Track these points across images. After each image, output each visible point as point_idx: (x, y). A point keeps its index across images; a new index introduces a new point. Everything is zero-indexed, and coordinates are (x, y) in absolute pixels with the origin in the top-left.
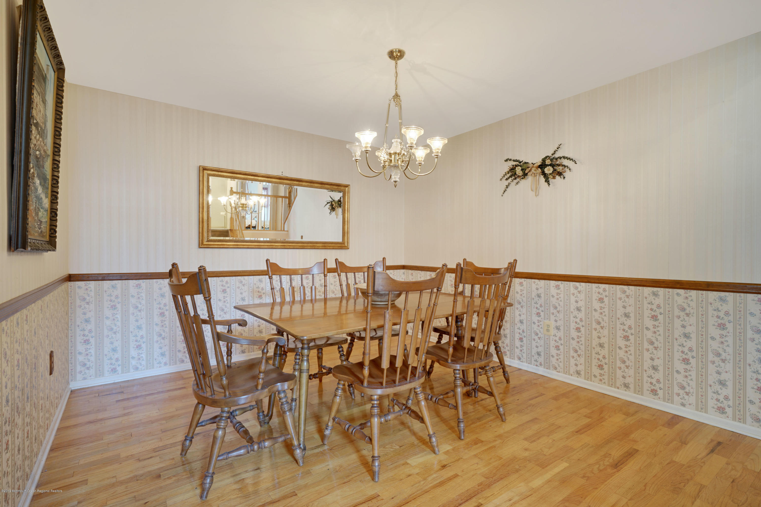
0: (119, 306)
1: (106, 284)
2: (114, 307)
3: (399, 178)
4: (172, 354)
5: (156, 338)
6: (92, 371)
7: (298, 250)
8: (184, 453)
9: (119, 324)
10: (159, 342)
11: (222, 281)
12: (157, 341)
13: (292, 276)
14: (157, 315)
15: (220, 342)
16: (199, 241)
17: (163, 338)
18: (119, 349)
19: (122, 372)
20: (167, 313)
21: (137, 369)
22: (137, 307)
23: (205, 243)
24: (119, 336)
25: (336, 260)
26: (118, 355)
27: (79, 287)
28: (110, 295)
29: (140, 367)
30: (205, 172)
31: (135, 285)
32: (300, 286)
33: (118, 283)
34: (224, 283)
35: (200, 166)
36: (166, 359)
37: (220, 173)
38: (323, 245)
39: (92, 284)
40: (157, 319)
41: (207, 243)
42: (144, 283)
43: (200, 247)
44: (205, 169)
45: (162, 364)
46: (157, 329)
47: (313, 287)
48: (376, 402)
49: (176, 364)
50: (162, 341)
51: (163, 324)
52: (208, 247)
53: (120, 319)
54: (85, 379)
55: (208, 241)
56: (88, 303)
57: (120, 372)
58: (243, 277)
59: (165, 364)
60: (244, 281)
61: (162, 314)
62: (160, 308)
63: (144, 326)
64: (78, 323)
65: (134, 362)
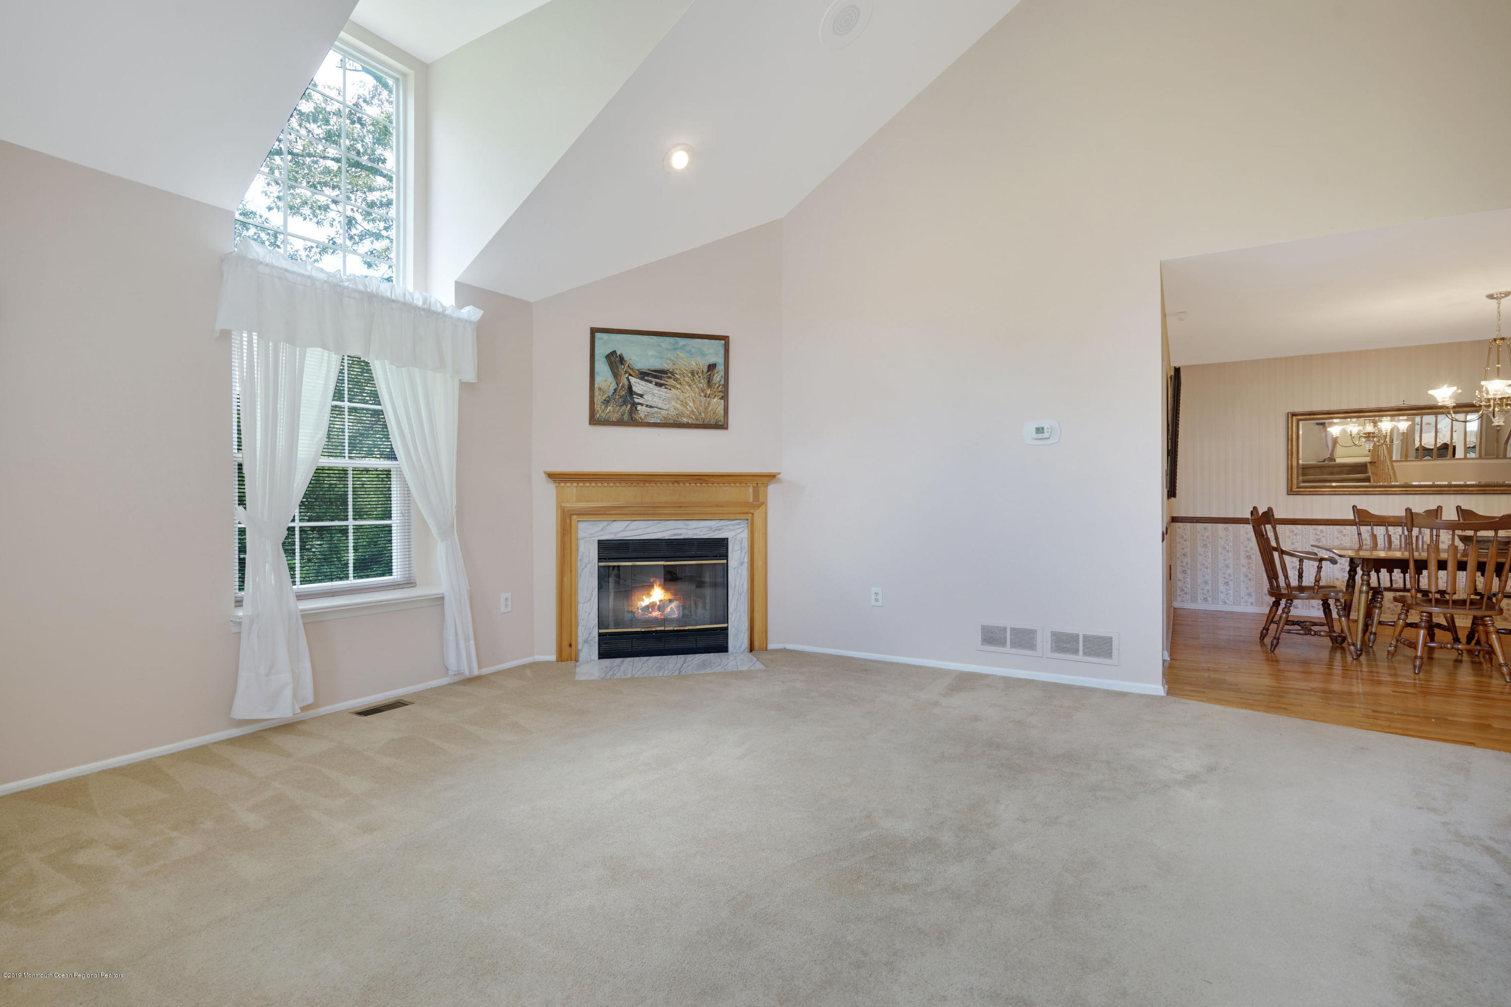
0: (1209, 545)
1: (1200, 526)
2: (1205, 546)
3: (1504, 422)
4: (1258, 596)
5: (1242, 578)
6: (1188, 597)
7: (1431, 496)
8: (1262, 638)
9: (1210, 560)
10: (1246, 583)
11: (1316, 530)
12: (1244, 582)
13: (1422, 529)
14: (1244, 557)
15: (1284, 555)
16: (1288, 488)
17: (1250, 580)
18: (1210, 582)
19: (1212, 603)
20: (1253, 556)
21: (1225, 603)
22: (1225, 548)
23: (1294, 490)
24: (1209, 571)
25: (1457, 507)
26: (1209, 587)
27: (1179, 527)
28: (1203, 536)
29: (1228, 602)
30: (1294, 418)
31: (1223, 528)
32: (1401, 534)
33: (1209, 526)
34: (1318, 532)
35: (1288, 413)
36: (1252, 600)
37: (1312, 417)
38: (1481, 489)
39: (1188, 525)
40: (1243, 561)
41: (1297, 490)
42: (1231, 527)
43: (1288, 494)
44: (1294, 415)
45: (1249, 604)
46: (1244, 570)
47: (1420, 536)
48: (1424, 618)
49: (1262, 606)
50: (1249, 582)
51: (1249, 566)
52: (1298, 493)
53: (1210, 557)
54: (1183, 601)
55: (1298, 488)
56: (1185, 541)
57: (1211, 603)
58: (1343, 526)
59: (1252, 604)
60: (1344, 531)
61: (1249, 557)
62: (1246, 551)
63: (1231, 566)
64: (1178, 556)
65: (1222, 596)
